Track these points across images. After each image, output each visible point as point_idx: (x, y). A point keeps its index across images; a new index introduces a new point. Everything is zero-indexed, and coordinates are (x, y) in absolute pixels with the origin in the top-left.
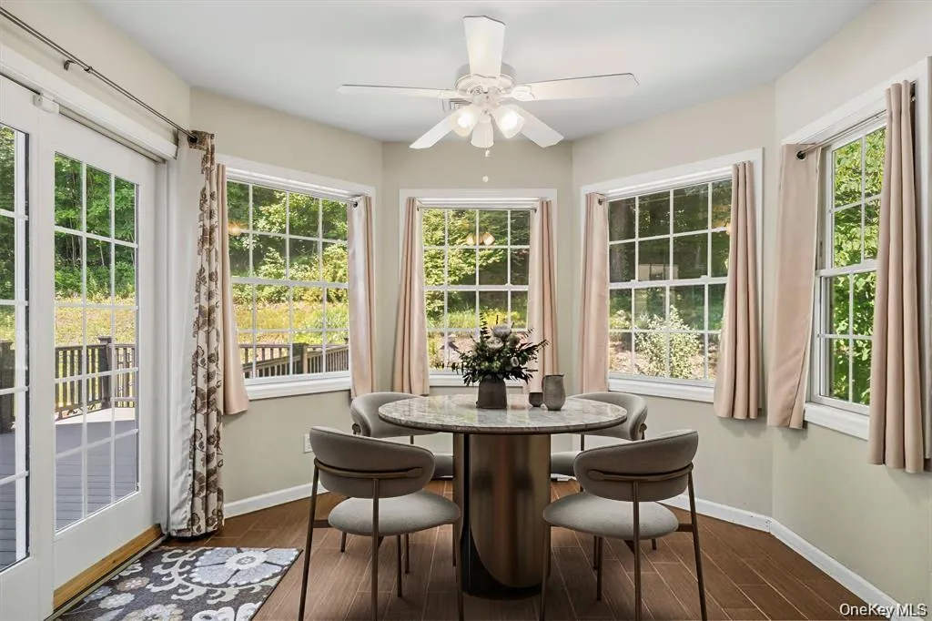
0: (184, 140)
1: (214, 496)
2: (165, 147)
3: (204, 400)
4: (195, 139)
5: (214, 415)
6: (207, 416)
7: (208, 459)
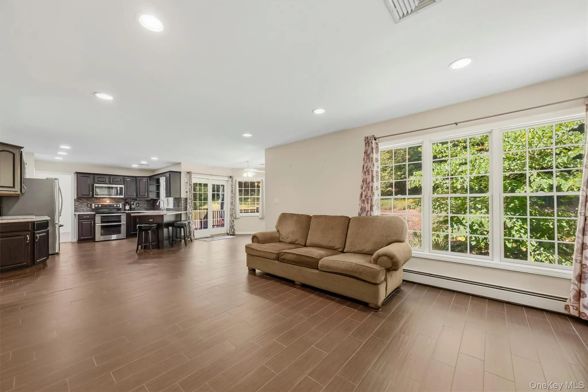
0: (229, 178)
1: (233, 229)
2: (227, 179)
3: (231, 215)
4: (231, 177)
5: (233, 218)
6: (232, 217)
7: (232, 224)
